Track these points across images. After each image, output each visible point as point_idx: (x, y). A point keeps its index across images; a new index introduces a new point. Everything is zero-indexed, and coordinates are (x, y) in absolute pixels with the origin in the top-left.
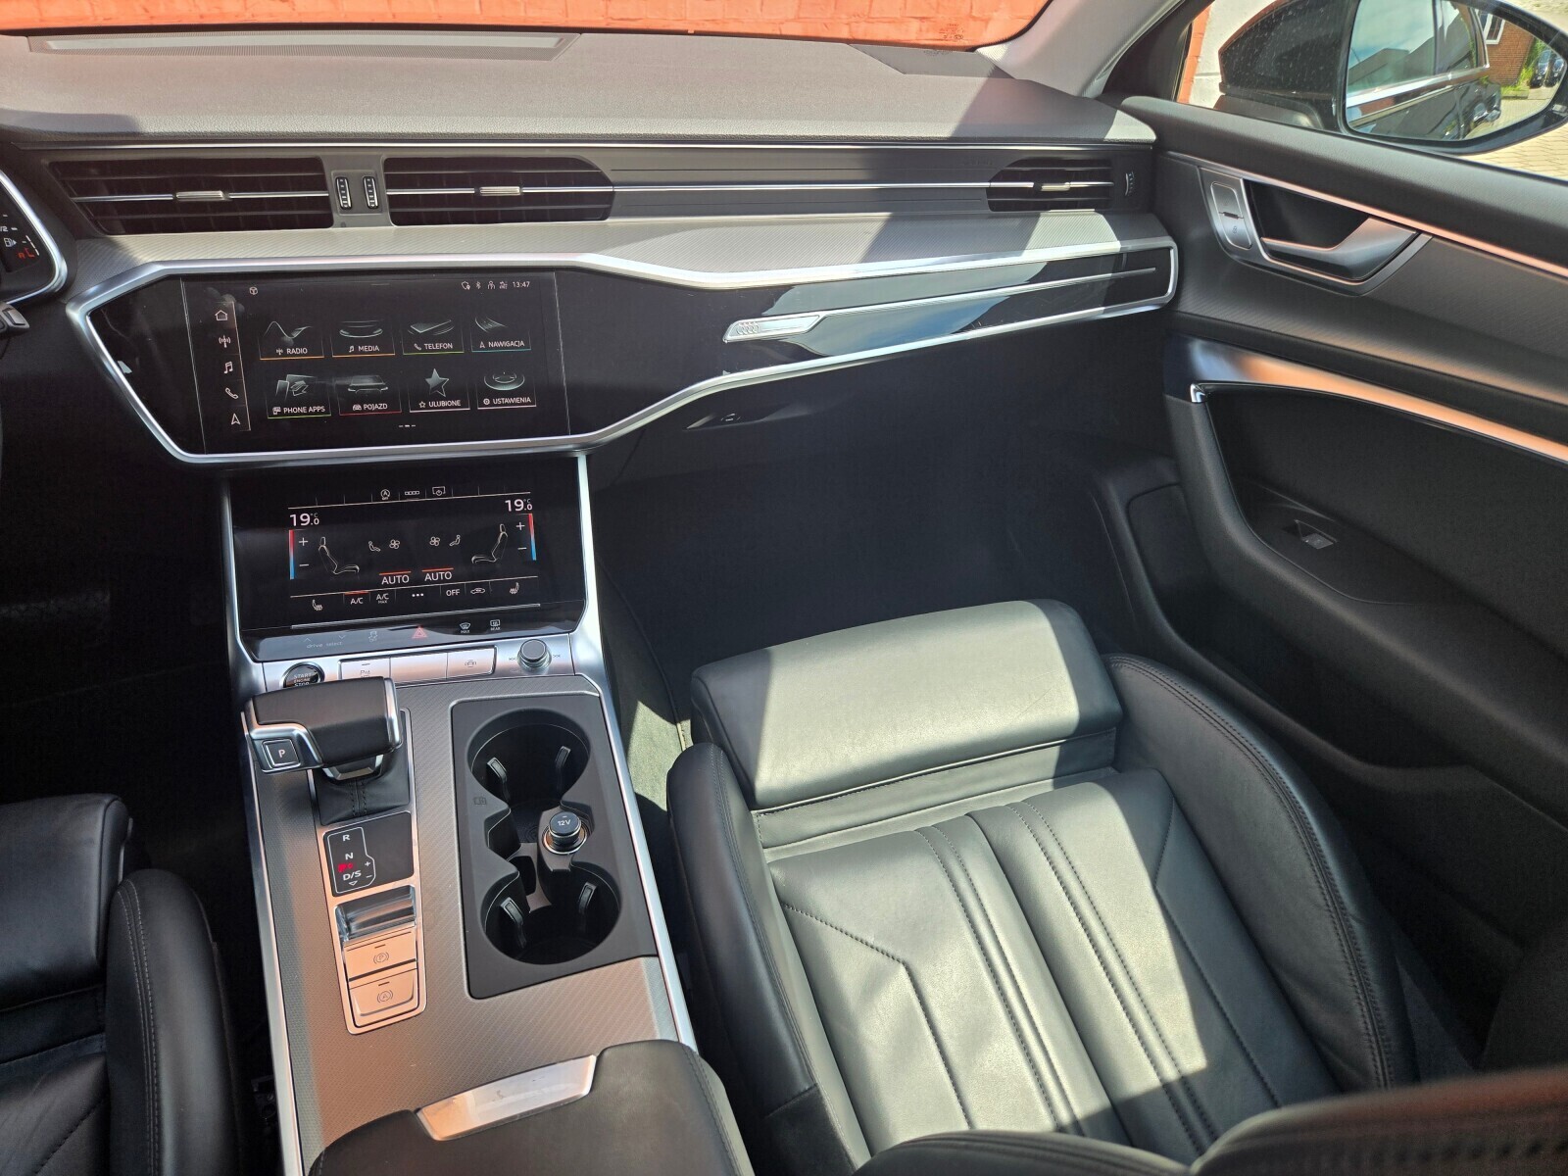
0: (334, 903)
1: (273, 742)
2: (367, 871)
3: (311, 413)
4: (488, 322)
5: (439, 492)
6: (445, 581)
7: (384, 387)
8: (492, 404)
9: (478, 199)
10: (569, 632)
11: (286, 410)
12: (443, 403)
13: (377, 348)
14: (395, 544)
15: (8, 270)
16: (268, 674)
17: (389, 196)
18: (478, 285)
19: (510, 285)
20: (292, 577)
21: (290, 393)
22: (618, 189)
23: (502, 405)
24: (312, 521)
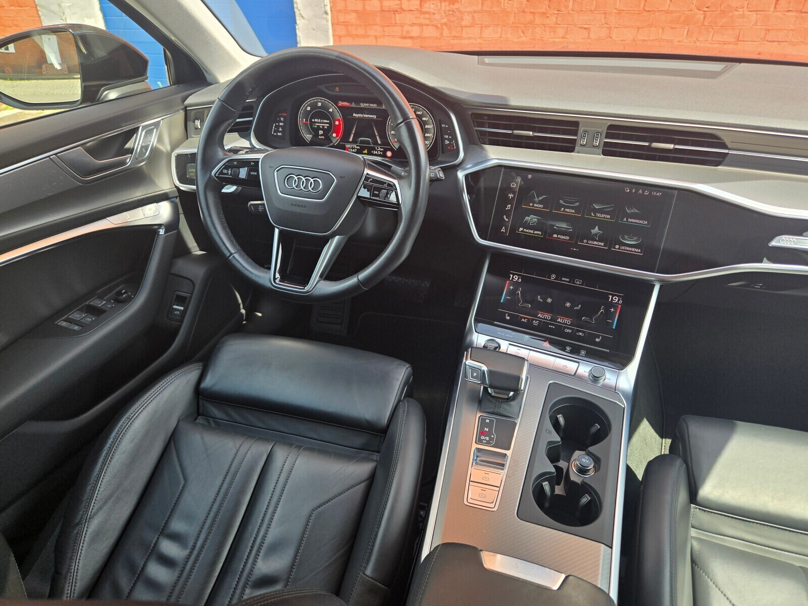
0: (475, 446)
1: (473, 369)
2: (491, 439)
3: (535, 234)
4: (632, 209)
5: (578, 282)
6: (566, 324)
7: (570, 229)
8: (619, 249)
9: (649, 148)
10: (619, 370)
11: (525, 230)
12: (595, 243)
13: (574, 211)
14: (549, 300)
15: (443, 153)
16: (479, 339)
17: (605, 142)
18: (634, 191)
19: (650, 193)
20: (502, 301)
21: (529, 223)
22: (731, 152)
23: (624, 250)
24: (518, 280)
